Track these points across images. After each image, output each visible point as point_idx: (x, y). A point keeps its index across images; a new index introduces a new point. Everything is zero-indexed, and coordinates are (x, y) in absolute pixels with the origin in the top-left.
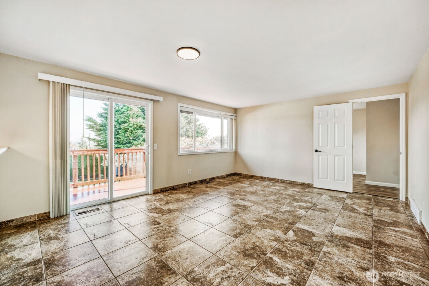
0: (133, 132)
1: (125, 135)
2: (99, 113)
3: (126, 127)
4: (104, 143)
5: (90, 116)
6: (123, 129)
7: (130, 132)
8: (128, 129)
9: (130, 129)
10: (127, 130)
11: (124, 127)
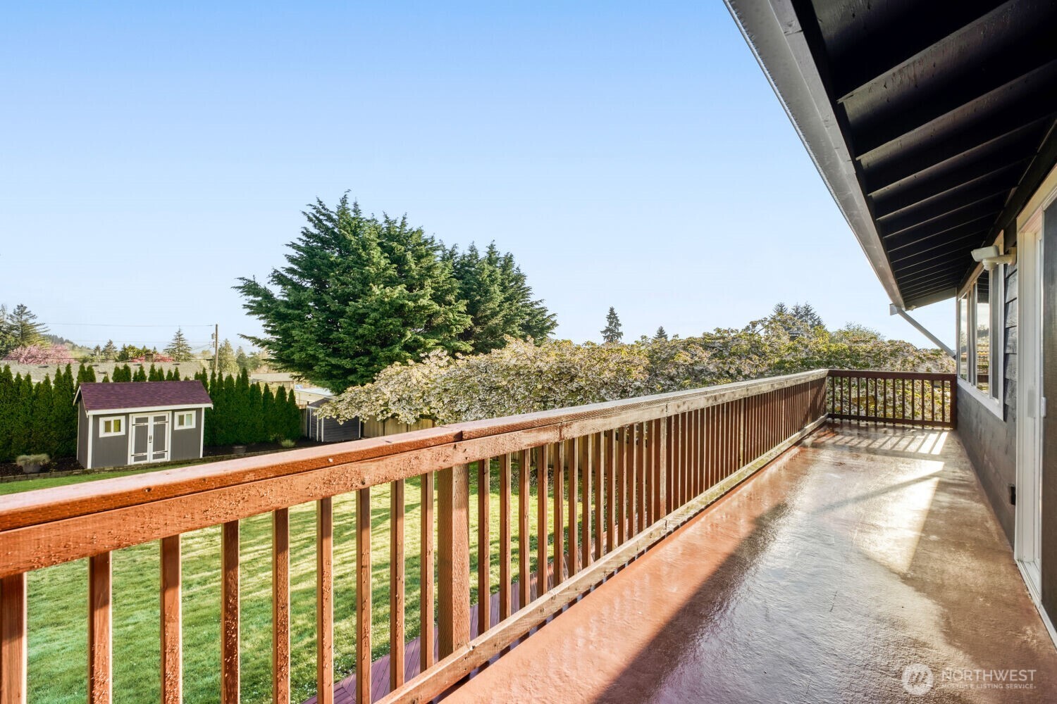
0: (379, 324)
1: (355, 331)
2: (276, 271)
3: (361, 311)
4: (298, 354)
5: (252, 280)
6: (350, 314)
7: (371, 324)
8: (365, 315)
9: (373, 315)
10: (360, 319)
11: (355, 310)
